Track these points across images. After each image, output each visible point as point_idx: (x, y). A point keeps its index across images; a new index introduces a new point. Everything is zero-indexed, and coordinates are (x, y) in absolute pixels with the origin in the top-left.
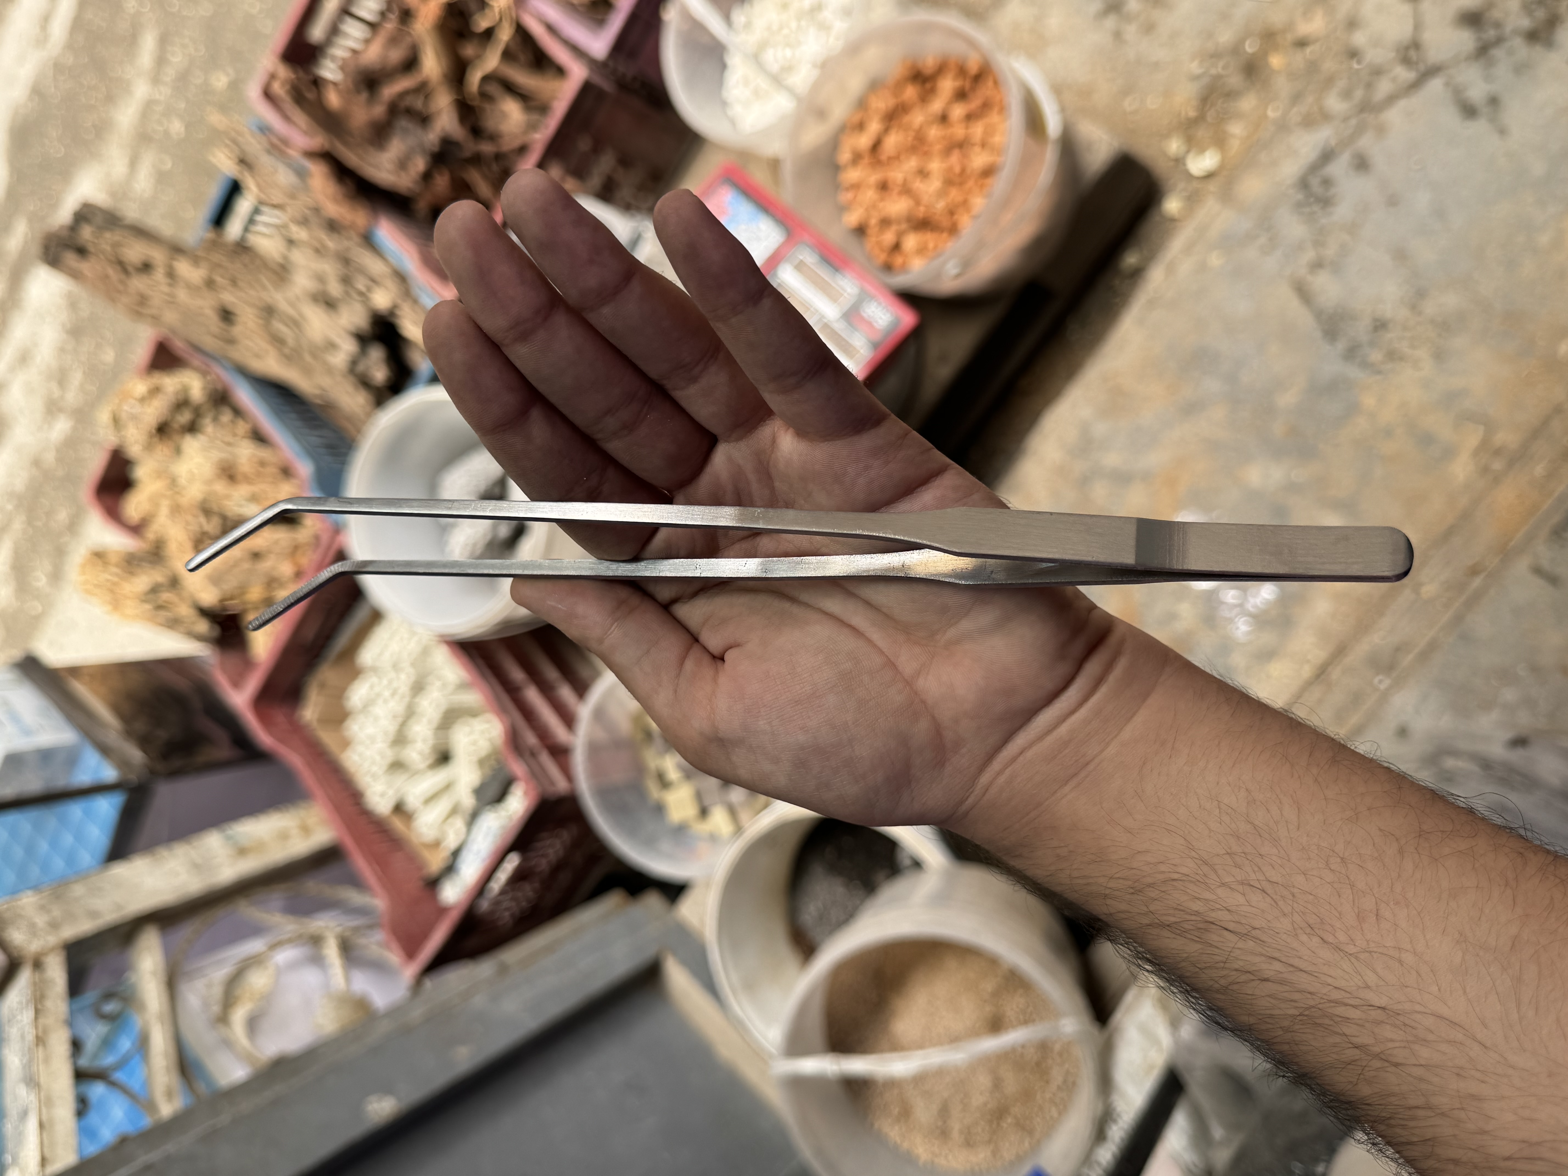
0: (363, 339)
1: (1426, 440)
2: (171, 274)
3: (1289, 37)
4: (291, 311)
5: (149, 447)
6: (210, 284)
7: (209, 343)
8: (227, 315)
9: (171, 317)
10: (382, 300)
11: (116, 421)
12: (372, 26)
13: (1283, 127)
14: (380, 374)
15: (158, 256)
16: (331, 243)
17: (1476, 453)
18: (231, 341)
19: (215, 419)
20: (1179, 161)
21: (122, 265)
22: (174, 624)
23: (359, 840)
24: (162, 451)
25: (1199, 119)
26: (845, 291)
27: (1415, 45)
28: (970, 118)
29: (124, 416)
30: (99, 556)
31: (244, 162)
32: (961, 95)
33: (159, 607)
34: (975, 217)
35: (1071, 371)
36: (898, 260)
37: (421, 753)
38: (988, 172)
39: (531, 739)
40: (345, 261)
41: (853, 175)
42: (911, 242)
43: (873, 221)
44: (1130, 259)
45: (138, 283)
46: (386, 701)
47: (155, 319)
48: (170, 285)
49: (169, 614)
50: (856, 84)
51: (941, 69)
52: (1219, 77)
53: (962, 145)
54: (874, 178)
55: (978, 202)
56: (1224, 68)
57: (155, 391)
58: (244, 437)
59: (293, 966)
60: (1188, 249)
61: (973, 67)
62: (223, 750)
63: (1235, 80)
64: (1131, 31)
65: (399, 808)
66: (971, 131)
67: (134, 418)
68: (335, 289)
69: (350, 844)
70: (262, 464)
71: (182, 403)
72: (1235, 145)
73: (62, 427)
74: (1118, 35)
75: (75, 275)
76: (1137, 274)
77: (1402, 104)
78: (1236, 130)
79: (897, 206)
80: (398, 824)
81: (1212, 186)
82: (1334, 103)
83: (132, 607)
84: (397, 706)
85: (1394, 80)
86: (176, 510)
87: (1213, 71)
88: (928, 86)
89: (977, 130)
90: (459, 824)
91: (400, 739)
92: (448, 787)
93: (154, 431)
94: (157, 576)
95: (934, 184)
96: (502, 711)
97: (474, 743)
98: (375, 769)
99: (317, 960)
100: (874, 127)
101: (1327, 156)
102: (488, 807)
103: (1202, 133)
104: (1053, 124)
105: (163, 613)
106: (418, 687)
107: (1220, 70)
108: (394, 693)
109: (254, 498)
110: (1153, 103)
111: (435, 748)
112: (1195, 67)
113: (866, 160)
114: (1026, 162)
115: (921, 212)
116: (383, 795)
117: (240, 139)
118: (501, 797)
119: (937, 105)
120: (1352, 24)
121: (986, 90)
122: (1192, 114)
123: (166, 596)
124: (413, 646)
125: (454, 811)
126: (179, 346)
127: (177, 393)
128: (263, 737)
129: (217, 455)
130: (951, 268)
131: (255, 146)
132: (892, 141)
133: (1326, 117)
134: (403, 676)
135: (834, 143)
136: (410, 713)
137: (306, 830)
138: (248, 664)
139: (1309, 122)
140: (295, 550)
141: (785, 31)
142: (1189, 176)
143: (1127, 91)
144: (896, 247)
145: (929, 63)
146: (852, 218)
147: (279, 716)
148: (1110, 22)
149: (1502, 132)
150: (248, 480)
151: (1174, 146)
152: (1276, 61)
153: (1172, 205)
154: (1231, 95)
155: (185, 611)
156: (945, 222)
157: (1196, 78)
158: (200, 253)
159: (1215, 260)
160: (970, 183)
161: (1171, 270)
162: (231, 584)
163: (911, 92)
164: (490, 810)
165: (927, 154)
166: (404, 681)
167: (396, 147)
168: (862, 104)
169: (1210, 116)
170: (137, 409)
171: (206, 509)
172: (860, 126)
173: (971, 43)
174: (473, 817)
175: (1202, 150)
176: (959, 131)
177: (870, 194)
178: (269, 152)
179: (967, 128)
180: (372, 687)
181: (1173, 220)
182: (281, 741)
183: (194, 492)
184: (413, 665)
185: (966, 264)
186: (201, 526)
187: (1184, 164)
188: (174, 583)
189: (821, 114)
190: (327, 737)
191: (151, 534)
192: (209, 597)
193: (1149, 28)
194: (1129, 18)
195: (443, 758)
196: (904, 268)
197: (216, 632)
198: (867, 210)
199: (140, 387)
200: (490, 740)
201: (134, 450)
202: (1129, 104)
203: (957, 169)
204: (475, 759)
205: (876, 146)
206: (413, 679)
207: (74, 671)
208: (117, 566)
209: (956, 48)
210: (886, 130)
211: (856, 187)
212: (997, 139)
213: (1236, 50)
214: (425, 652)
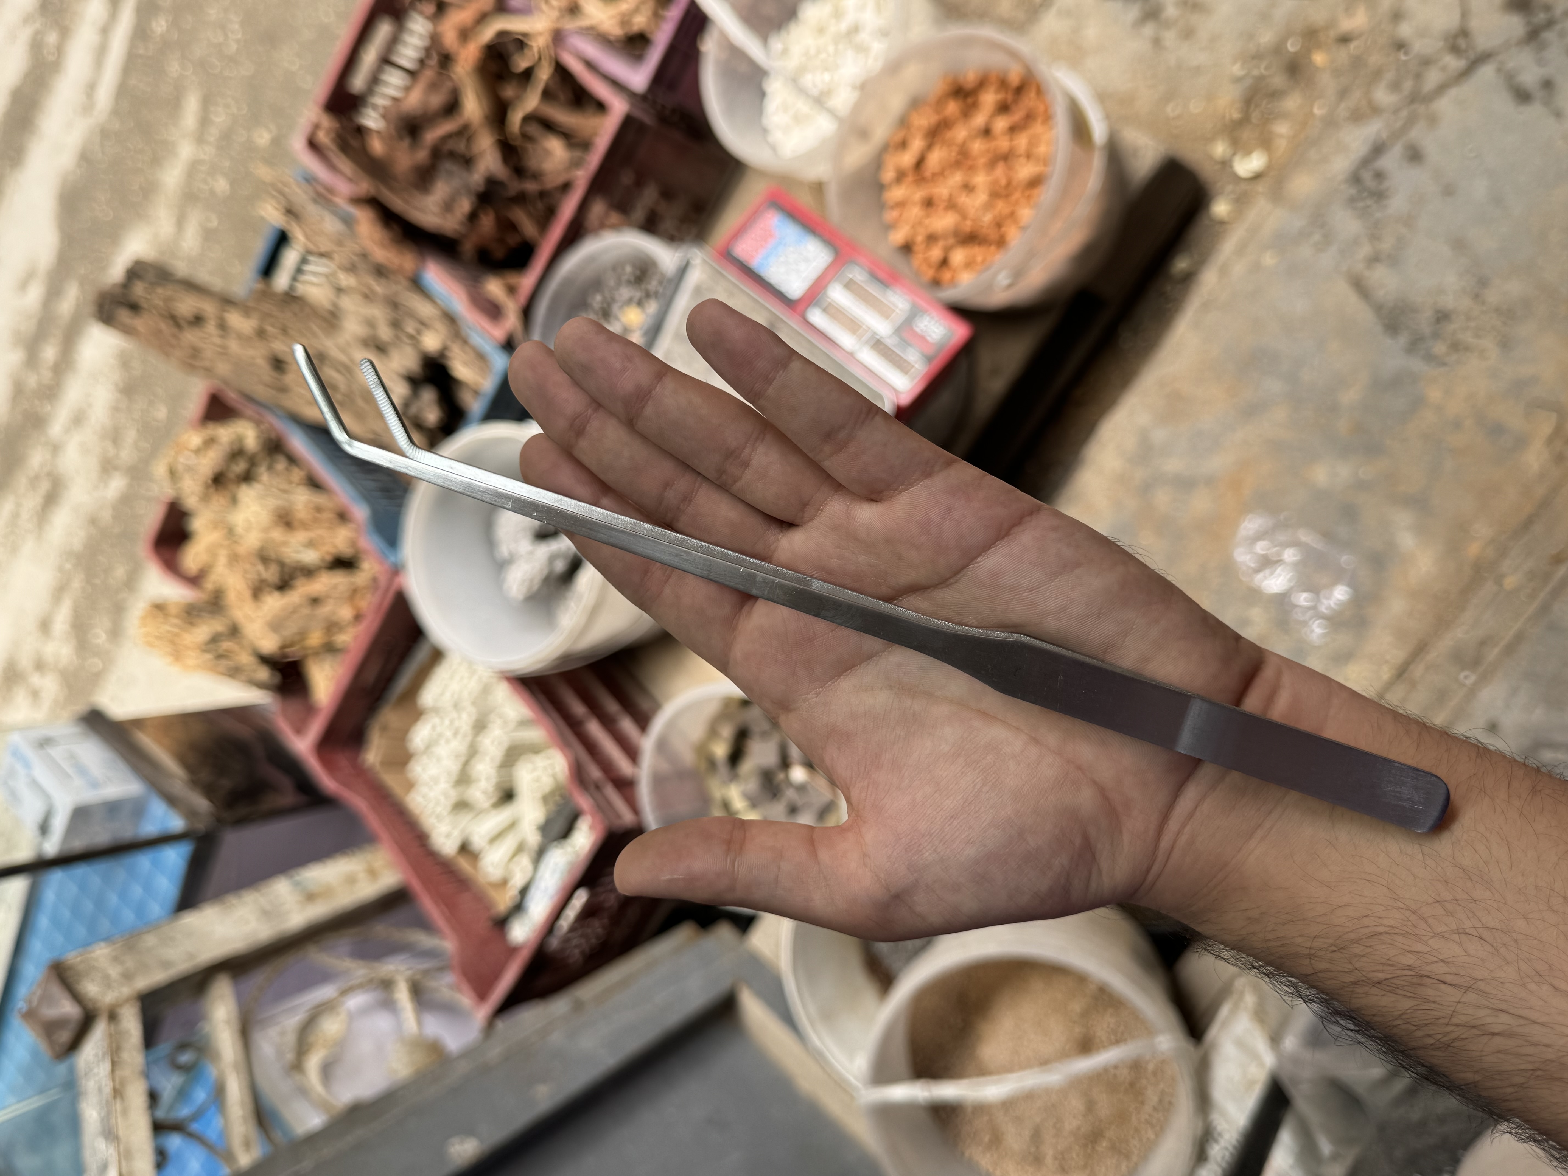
0: (415, 382)
1: (1497, 430)
2: (222, 326)
3: (1332, 34)
4: (342, 357)
5: (205, 498)
6: (261, 333)
7: (261, 392)
8: (279, 364)
9: (223, 368)
10: (431, 342)
11: (173, 473)
12: (412, 74)
13: (1330, 122)
14: (432, 415)
15: (209, 308)
16: (379, 288)
17: (1550, 441)
18: (283, 389)
19: (270, 468)
20: (1226, 164)
21: (174, 320)
22: (234, 673)
23: (426, 882)
24: (219, 501)
25: (1244, 121)
26: (897, 307)
27: (1464, 32)
28: (1013, 130)
29: (180, 468)
30: (159, 608)
31: (291, 212)
32: (1003, 108)
33: (220, 657)
34: (1023, 229)
35: (1126, 380)
36: (947, 275)
37: (485, 792)
38: (1035, 182)
39: (595, 772)
40: (394, 305)
41: (897, 193)
42: (958, 256)
43: (920, 239)
44: (1181, 264)
45: (190, 336)
46: (448, 741)
47: (208, 371)
48: (222, 337)
49: (230, 663)
50: (896, 103)
51: (982, 84)
52: (1261, 78)
53: (1006, 157)
54: (919, 195)
55: (1026, 214)
56: (1266, 68)
57: (210, 442)
58: (298, 484)
59: (365, 1011)
60: (1241, 250)
61: (1014, 78)
62: (288, 797)
63: (1278, 80)
64: (1170, 37)
65: (465, 848)
66: (1015, 142)
67: (189, 469)
68: (385, 333)
69: (417, 887)
70: (318, 509)
71: (237, 453)
72: (1281, 145)
73: (117, 485)
74: (1157, 42)
75: (128, 331)
76: (1188, 279)
77: (1453, 92)
78: (1282, 129)
79: (944, 222)
80: (464, 864)
81: (1261, 187)
82: (1383, 96)
83: (193, 658)
84: (459, 745)
85: (1444, 69)
86: (234, 559)
87: (1256, 72)
88: (970, 100)
89: (1022, 141)
90: (525, 862)
91: (463, 779)
92: (512, 825)
93: (210, 482)
94: (217, 625)
95: (981, 197)
96: (564, 745)
97: (538, 780)
98: (439, 809)
99: (388, 1004)
100: (917, 144)
101: (1378, 149)
102: (555, 843)
103: (1246, 134)
104: (1099, 131)
105: (224, 662)
106: (480, 726)
107: (1263, 71)
108: (456, 734)
109: (311, 544)
110: (1196, 107)
111: (498, 786)
112: (1237, 70)
113: (910, 178)
114: (1074, 170)
115: (968, 226)
116: (448, 836)
117: (286, 190)
118: (566, 832)
119: (979, 120)
120: (1397, 16)
121: (1029, 100)
122: (1236, 115)
123: (226, 645)
124: (473, 685)
125: (520, 849)
126: (231, 396)
127: (232, 443)
128: (327, 782)
129: (273, 503)
130: (1003, 279)
131: (301, 196)
132: (936, 158)
133: (1375, 110)
134: (464, 716)
135: (878, 162)
136: (473, 752)
137: (372, 873)
138: (310, 709)
139: (1357, 117)
140: (354, 593)
141: (823, 56)
142: (1237, 179)
143: (1169, 97)
144: (944, 262)
145: (970, 78)
146: (898, 236)
147: (342, 760)
148: (1149, 30)
149: (1558, 114)
150: (304, 526)
151: (1220, 149)
152: (1319, 58)
153: (1220, 208)
154: (1275, 95)
155: (246, 659)
156: (993, 235)
157: (1238, 80)
158: (251, 304)
159: (1269, 260)
160: (1017, 195)
161: (1224, 271)
162: (291, 630)
163: (952, 108)
164: (556, 847)
165: (972, 169)
166: (465, 721)
167: (441, 190)
168: (904, 122)
169: (1255, 116)
170: (193, 460)
171: (264, 557)
172: (903, 145)
173: (1013, 54)
174: (540, 854)
175: (1248, 153)
176: (1003, 144)
177: (915, 212)
178: (315, 201)
179: (1011, 140)
180: (434, 728)
181: (1222, 223)
182: (346, 785)
183: (252, 540)
184: (474, 703)
185: (1018, 274)
186: (259, 574)
187: (1231, 167)
188: (234, 631)
189: (863, 134)
190: (390, 780)
191: (209, 585)
192: (269, 644)
193: (1188, 34)
194: (1168, 25)
195: (507, 796)
196: (953, 282)
197: (277, 679)
198: (913, 227)
199: (195, 439)
200: (554, 776)
201: (191, 501)
202: (1171, 110)
203: (1003, 182)
204: (539, 795)
205: (920, 163)
206: (474, 718)
207: (138, 723)
208: (177, 616)
209: (996, 61)
210: (929, 147)
211: (901, 205)
212: (1042, 149)
213: (1278, 49)
214: (486, 690)
